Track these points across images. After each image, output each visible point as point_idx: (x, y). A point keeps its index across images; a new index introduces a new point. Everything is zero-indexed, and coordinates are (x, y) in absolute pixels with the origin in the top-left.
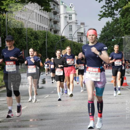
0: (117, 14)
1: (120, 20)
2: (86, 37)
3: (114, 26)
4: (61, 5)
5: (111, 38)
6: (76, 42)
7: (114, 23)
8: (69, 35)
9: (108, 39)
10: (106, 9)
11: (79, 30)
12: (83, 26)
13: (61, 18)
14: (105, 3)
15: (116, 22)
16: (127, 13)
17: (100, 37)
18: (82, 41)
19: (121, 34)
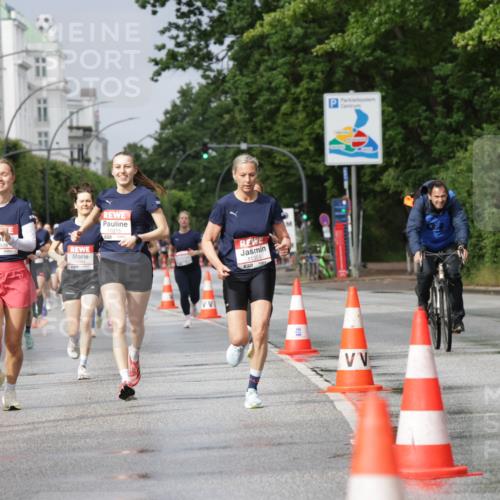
0: (220, 57)
1: (232, 81)
2: (100, 145)
3: (210, 101)
4: (4, 19)
5: (198, 148)
6: (64, 164)
7: (207, 91)
8: (36, 135)
9: (188, 153)
10: (177, 37)
11: (75, 117)
12: (91, 103)
13: (5, 69)
14: (174, 13)
15: (218, 88)
16: (256, 56)
17: (156, 143)
18: (88, 161)
19: (237, 133)
